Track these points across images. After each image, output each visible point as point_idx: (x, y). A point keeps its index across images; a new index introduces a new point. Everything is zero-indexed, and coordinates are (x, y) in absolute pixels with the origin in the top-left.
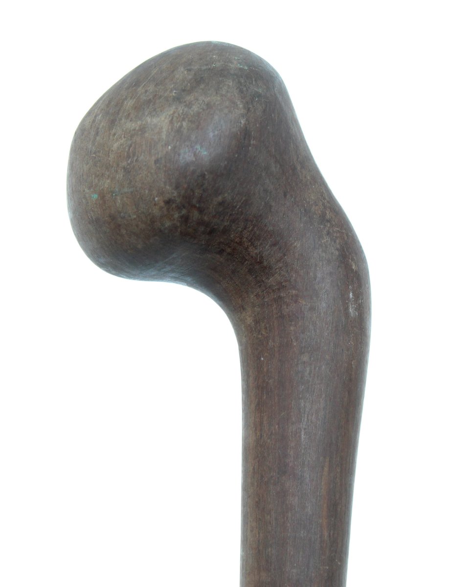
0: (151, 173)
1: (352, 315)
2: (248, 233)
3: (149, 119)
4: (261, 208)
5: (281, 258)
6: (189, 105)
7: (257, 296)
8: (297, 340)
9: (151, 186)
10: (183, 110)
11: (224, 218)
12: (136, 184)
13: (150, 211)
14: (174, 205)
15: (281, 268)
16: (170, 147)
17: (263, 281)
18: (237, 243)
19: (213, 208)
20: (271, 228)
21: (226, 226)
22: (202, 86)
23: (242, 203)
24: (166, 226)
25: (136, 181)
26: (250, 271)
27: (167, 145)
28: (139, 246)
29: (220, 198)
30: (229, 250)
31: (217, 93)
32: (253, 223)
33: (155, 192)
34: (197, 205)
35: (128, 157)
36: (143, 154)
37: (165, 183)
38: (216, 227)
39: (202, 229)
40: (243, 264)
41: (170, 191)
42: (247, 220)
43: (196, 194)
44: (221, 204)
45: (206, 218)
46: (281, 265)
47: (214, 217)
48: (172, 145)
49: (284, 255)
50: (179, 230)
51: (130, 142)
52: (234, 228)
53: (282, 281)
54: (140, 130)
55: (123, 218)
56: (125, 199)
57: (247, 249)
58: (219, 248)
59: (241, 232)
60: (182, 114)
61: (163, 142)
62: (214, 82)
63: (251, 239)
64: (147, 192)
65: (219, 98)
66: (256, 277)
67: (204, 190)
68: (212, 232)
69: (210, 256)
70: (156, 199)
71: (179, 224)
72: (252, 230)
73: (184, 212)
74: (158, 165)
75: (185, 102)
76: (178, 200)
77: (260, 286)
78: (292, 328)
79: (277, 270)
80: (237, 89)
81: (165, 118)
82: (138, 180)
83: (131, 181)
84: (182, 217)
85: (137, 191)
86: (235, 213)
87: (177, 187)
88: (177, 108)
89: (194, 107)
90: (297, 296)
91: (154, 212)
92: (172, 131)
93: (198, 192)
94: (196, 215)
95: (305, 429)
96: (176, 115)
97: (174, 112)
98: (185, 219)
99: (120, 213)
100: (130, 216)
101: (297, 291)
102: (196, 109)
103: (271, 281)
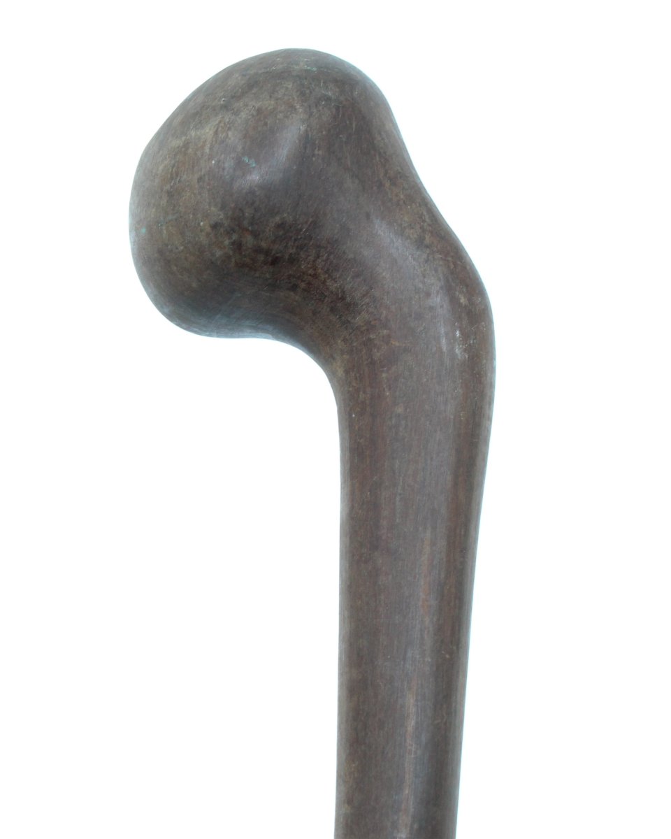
0: (194, 194)
1: (459, 358)
2: (323, 263)
3: (193, 133)
4: (336, 231)
5: (367, 293)
6: (237, 113)
7: (345, 340)
8: (390, 389)
9: (194, 209)
10: (229, 118)
11: (287, 243)
12: (180, 209)
13: (197, 239)
14: (222, 230)
15: (368, 304)
16: (213, 162)
17: (349, 322)
18: (310, 275)
19: (270, 231)
20: (351, 256)
21: (291, 254)
22: (254, 90)
23: (310, 226)
24: (217, 256)
25: (180, 206)
26: (333, 310)
27: (210, 159)
28: (194, 285)
29: (278, 219)
30: (303, 285)
31: (271, 97)
32: (328, 250)
33: (199, 216)
34: (250, 228)
35: (172, 178)
36: (186, 173)
37: (210, 204)
38: (278, 255)
39: (261, 258)
40: (323, 301)
41: (217, 214)
42: (319, 246)
43: (247, 214)
44: (281, 226)
45: (263, 244)
46: (367, 300)
47: (274, 242)
48: (216, 159)
49: (371, 288)
50: (233, 260)
51: (173, 162)
52: (303, 256)
53: (371, 319)
54: (184, 146)
55: (171, 251)
56: (170, 228)
57: (324, 282)
58: (290, 283)
59: (314, 261)
60: (228, 122)
61: (207, 157)
62: (269, 85)
63: (328, 270)
64: (191, 216)
65: (272, 102)
66: (340, 317)
67: (255, 209)
68: (275, 261)
69: (282, 294)
70: (202, 224)
71: (231, 253)
72: (327, 259)
73: (235, 237)
74: (201, 184)
75: (233, 109)
76: (226, 223)
77: (346, 328)
78: (384, 375)
79: (364, 307)
80: (297, 91)
81: (210, 129)
82: (181, 204)
83: (174, 206)
84: (233, 243)
85: (181, 217)
86: (301, 238)
87: (223, 208)
88: (223, 117)
89: (242, 113)
90: (389, 336)
91: (201, 239)
92: (216, 142)
93: (248, 213)
94: (249, 240)
95: (400, 494)
96: (222, 124)
97: (220, 122)
98: (238, 246)
99: (167, 245)
100: (177, 248)
101: (388, 331)
102: (244, 116)
103: (358, 321)
